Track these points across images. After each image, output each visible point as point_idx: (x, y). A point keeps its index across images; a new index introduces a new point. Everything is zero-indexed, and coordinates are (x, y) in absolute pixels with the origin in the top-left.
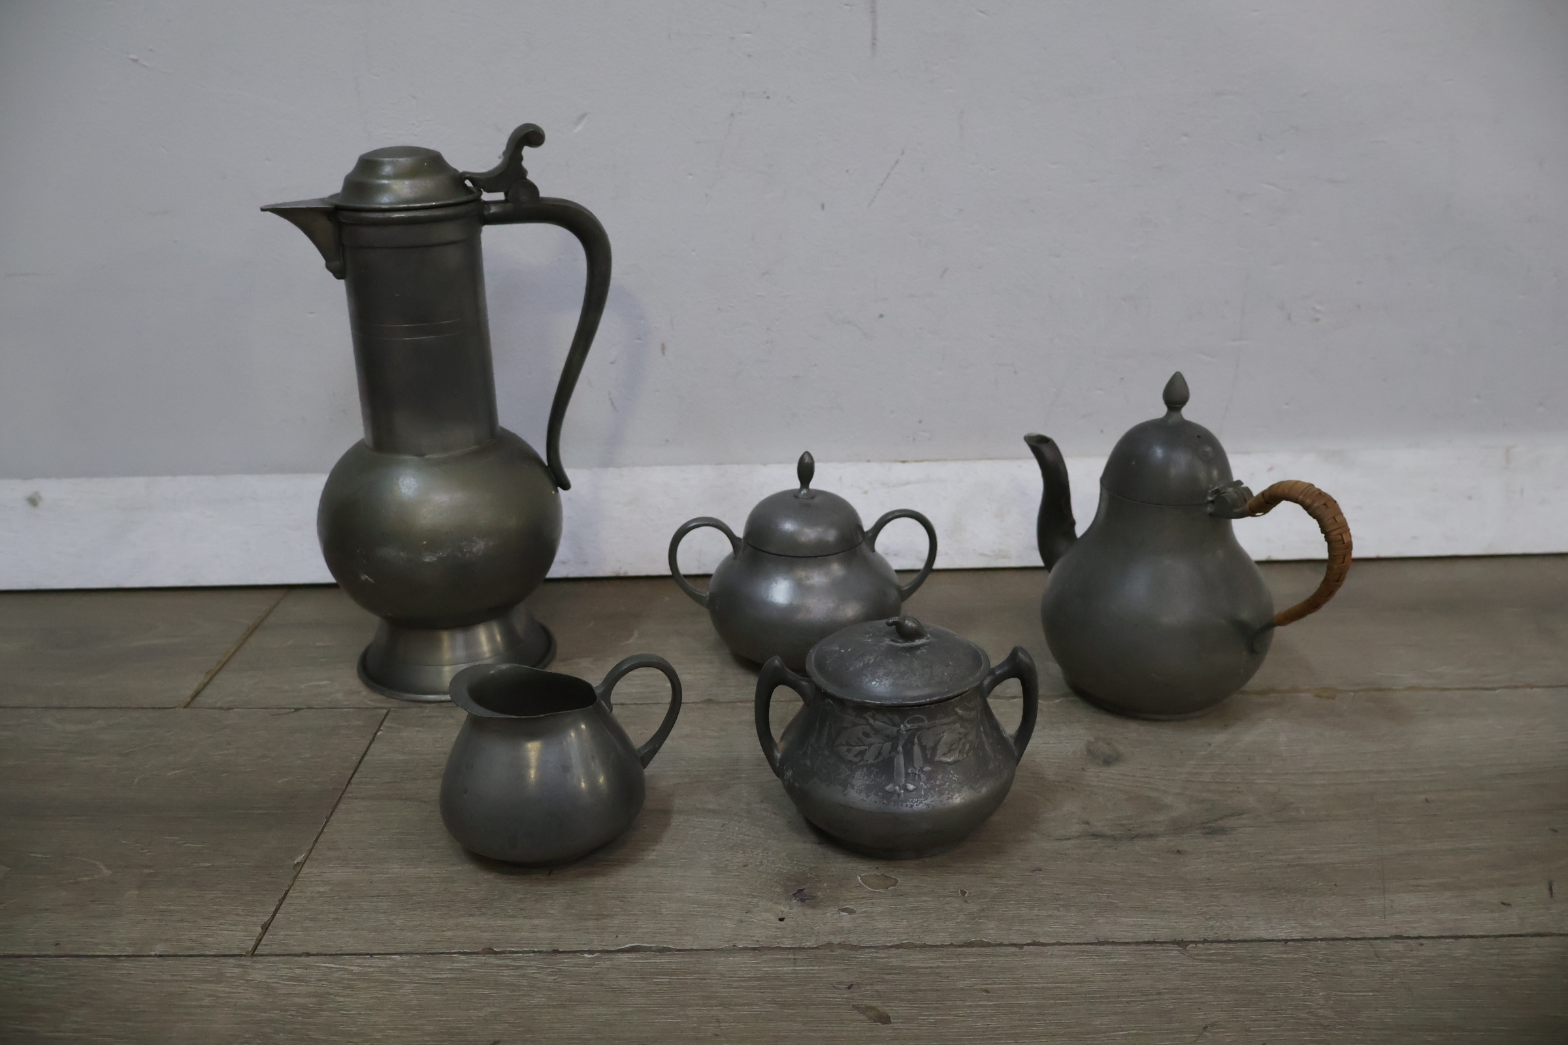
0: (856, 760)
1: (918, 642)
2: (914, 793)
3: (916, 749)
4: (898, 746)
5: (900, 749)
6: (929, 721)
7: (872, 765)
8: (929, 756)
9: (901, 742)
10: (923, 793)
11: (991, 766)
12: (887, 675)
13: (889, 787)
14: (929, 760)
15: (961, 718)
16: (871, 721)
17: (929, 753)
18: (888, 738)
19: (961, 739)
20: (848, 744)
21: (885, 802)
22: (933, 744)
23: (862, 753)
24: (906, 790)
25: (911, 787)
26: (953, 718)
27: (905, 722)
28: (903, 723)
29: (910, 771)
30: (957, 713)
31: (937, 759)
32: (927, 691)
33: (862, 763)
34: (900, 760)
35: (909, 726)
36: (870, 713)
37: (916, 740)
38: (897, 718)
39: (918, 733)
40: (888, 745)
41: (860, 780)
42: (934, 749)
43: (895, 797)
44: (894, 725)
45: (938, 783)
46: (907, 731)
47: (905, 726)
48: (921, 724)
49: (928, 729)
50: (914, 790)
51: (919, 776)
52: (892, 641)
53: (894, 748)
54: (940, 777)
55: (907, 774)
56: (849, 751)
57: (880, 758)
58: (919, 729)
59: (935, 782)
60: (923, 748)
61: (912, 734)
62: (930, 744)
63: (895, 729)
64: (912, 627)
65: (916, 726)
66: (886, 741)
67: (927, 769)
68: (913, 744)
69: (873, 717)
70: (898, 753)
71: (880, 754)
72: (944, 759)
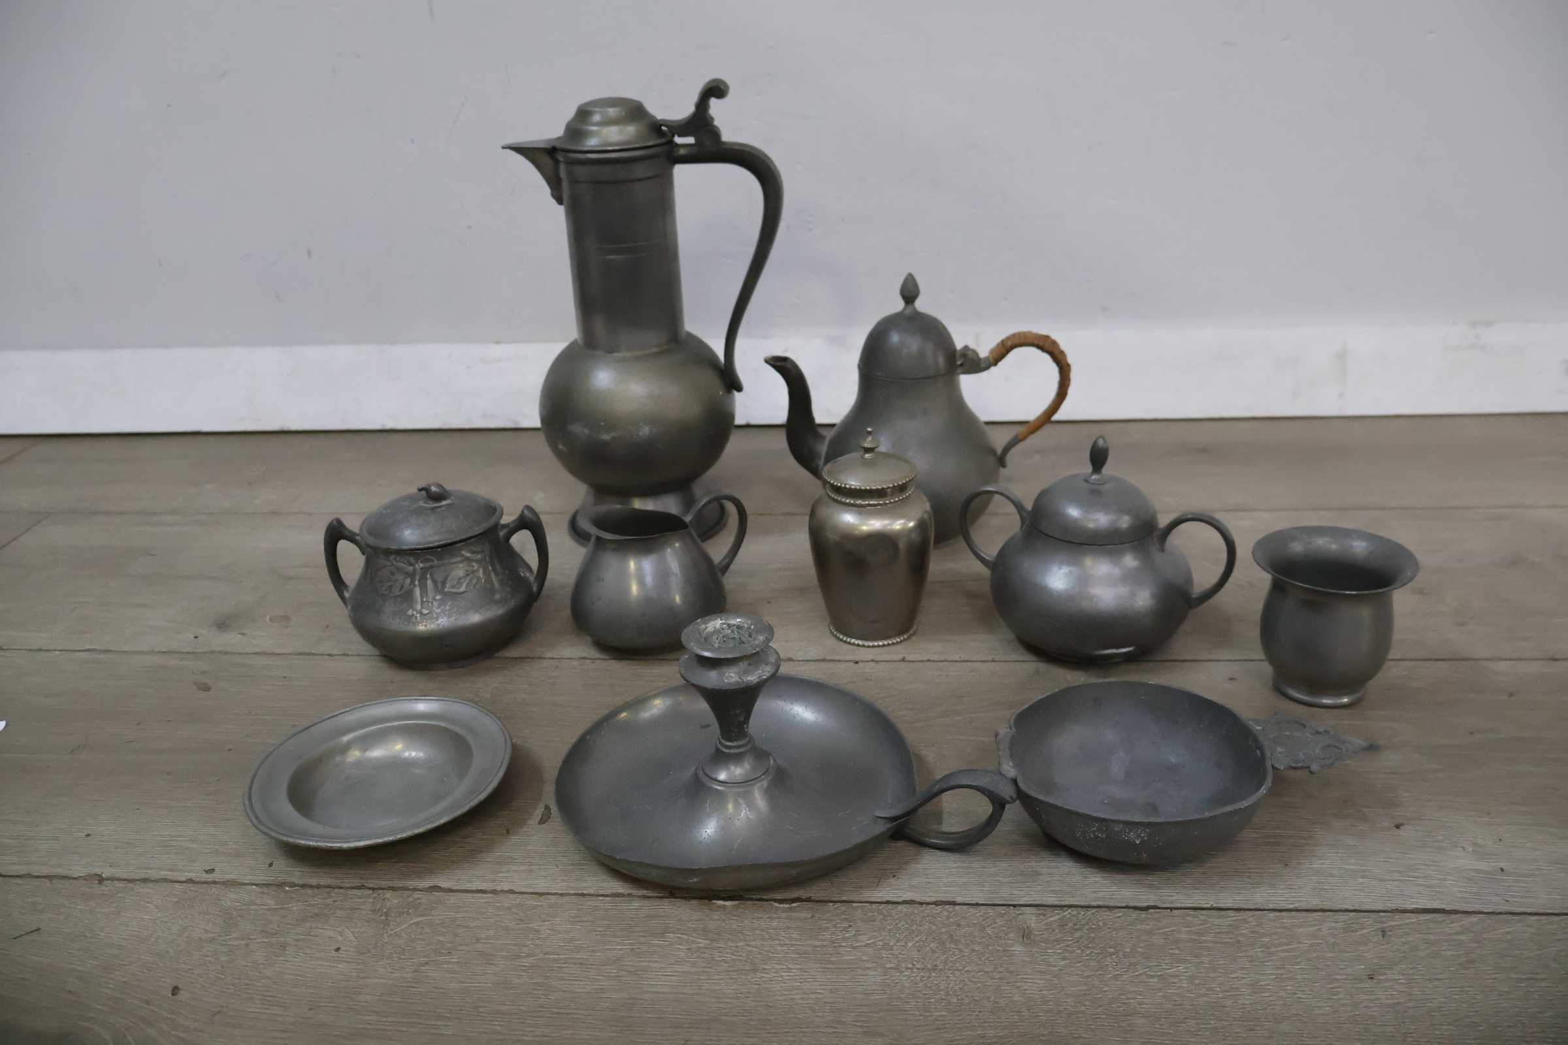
0: (387, 593)
1: (444, 503)
2: (428, 615)
3: (429, 582)
4: (415, 581)
5: (417, 583)
6: (438, 560)
7: (397, 596)
8: (440, 588)
9: (417, 577)
10: (435, 616)
11: (497, 596)
12: (408, 527)
13: (410, 612)
14: (438, 590)
15: (467, 559)
16: (394, 562)
17: (440, 586)
18: (407, 574)
19: (468, 575)
20: (381, 581)
21: (406, 623)
22: (443, 579)
23: (390, 587)
24: (421, 613)
25: (425, 612)
26: (459, 559)
27: (419, 562)
28: (417, 563)
29: (425, 600)
30: (463, 555)
31: (446, 590)
32: (436, 538)
33: (391, 595)
34: (417, 592)
35: (422, 565)
36: (393, 557)
37: (428, 576)
38: (412, 560)
39: (430, 571)
40: (408, 580)
41: (389, 607)
42: (444, 583)
43: (413, 620)
44: (411, 565)
45: (447, 608)
46: (421, 569)
47: (419, 565)
48: (431, 563)
49: (438, 567)
50: (428, 614)
51: (432, 603)
52: (425, 503)
53: (412, 582)
54: (449, 604)
55: (422, 602)
56: (382, 586)
57: (403, 591)
58: (432, 567)
59: (445, 607)
60: (435, 582)
61: (425, 571)
62: (440, 579)
63: (411, 568)
64: (435, 492)
65: (427, 565)
66: (406, 578)
67: (438, 597)
68: (427, 579)
69: (395, 559)
70: (415, 586)
71: (402, 587)
72: (453, 590)
